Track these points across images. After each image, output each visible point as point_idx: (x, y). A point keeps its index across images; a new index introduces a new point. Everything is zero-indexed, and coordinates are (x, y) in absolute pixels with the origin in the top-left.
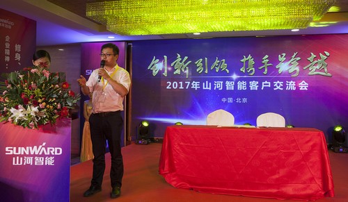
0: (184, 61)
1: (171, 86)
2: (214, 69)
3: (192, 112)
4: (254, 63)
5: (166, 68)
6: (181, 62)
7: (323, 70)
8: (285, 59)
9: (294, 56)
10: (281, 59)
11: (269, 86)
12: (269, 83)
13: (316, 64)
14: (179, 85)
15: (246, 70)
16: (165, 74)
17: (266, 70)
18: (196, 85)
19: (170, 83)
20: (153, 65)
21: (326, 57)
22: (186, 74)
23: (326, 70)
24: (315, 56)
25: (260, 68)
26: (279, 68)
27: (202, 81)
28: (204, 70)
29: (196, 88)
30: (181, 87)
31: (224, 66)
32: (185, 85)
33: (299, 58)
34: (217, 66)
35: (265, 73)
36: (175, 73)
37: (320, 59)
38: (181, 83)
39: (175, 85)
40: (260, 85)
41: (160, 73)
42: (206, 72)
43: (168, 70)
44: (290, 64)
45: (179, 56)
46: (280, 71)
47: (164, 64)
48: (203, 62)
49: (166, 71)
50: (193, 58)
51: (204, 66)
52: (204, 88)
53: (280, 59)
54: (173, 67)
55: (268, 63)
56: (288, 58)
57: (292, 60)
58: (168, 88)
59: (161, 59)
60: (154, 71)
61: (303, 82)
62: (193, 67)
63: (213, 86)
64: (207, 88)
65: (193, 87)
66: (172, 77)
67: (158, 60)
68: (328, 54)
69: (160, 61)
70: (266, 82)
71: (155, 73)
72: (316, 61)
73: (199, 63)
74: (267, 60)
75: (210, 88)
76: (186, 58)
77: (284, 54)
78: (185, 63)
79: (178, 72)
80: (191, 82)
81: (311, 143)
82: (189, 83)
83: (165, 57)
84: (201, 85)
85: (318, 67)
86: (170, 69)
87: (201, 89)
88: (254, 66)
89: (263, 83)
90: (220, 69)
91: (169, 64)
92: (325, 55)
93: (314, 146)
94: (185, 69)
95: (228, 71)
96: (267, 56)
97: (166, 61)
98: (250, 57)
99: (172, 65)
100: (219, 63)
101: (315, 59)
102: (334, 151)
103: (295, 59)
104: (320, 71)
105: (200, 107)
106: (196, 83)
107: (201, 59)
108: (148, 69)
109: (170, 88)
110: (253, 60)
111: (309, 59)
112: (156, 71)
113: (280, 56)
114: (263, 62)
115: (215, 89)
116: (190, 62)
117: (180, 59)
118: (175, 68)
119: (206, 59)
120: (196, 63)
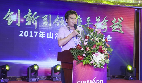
0: (34, 15)
1: (23, 34)
4: (81, 21)
5: (19, 19)
6: (31, 16)
7: (119, 29)
8: (100, 20)
9: (104, 19)
10: (98, 20)
13: (116, 25)
14: (29, 34)
16: (18, 24)
19: (23, 32)
20: (8, 16)
21: (121, 21)
22: (35, 25)
23: (121, 29)
24: (116, 20)
25: (85, 25)
26: (96, 26)
29: (42, 37)
30: (31, 36)
31: (63, 22)
32: (34, 34)
33: (107, 21)
34: (58, 22)
36: (26, 24)
37: (118, 21)
38: (31, 32)
39: (26, 34)
41: (15, 23)
42: (50, 25)
43: (21, 22)
44: (103, 24)
45: (30, 11)
47: (18, 16)
49: (19, 22)
52: (48, 37)
54: (25, 19)
55: (90, 22)
56: (101, 19)
57: (104, 21)
58: (20, 35)
59: (16, 12)
60: (9, 22)
61: (109, 36)
63: (54, 36)
64: (50, 37)
65: (40, 36)
66: (24, 27)
67: (12, 13)
68: (122, 19)
71: (9, 23)
72: (116, 23)
73: (45, 18)
74: (90, 20)
75: (52, 38)
76: (36, 13)
77: (99, 17)
78: (35, 17)
79: (29, 23)
80: (39, 32)
82: (37, 32)
83: (19, 10)
84: (46, 35)
85: (117, 27)
88: (82, 23)
90: (60, 24)
91: (22, 17)
92: (121, 19)
94: (35, 22)
96: (89, 17)
97: (19, 14)
98: (79, 17)
99: (25, 17)
100: (59, 19)
103: (105, 21)
104: (118, 29)
106: (43, 33)
107: (47, 16)
108: (4, 19)
109: (22, 36)
110: (81, 19)
111: (112, 21)
112: (11, 21)
113: (97, 18)
114: (87, 21)
115: (56, 38)
116: (38, 16)
117: (31, 14)
118: (27, 21)
119: (50, 15)
120: (43, 18)
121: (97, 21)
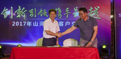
0: (22, 10)
1: (15, 24)
2: (40, 15)
3: (27, 39)
5: (12, 14)
6: (21, 10)
8: (77, 10)
11: (69, 24)
12: (69, 23)
13: (93, 13)
14: (20, 24)
15: (57, 16)
16: (12, 17)
17: (68, 16)
18: (30, 24)
19: (14, 23)
20: (4, 12)
21: (98, 9)
22: (24, 17)
23: (98, 16)
24: (92, 9)
25: (65, 14)
26: (74, 15)
27: (33, 21)
28: (34, 15)
29: (29, 25)
30: (21, 25)
31: (45, 13)
32: (23, 24)
34: (41, 13)
35: (67, 17)
36: (17, 17)
37: (95, 10)
38: (21, 22)
39: (17, 24)
40: (64, 24)
41: (9, 17)
42: (35, 16)
45: (20, 7)
46: (75, 16)
47: (11, 12)
48: (34, 11)
50: (28, 8)
51: (34, 13)
52: (34, 25)
53: (75, 10)
55: (69, 12)
58: (13, 25)
62: (28, 14)
63: (39, 24)
64: (36, 25)
65: (28, 25)
66: (16, 19)
67: (7, 9)
68: (99, 7)
69: (9, 10)
70: (68, 22)
71: (5, 17)
72: (93, 11)
73: (31, 11)
74: (68, 10)
75: (37, 26)
76: (24, 8)
77: (77, 7)
78: (23, 11)
79: (19, 16)
80: (27, 22)
81: (91, 54)
82: (25, 22)
83: (12, 7)
84: (32, 24)
85: (94, 14)
86: (14, 14)
87: (32, 26)
88: (61, 13)
89: (66, 23)
90: (43, 15)
91: (14, 12)
92: (97, 8)
93: (92, 56)
94: (23, 15)
95: (47, 16)
96: (68, 8)
97: (12, 10)
98: (59, 8)
99: (16, 12)
100: (42, 12)
101: (92, 10)
102: (102, 58)
104: (95, 16)
105: (31, 36)
106: (29, 22)
107: (32, 9)
108: (1, 14)
109: (15, 25)
110: (61, 10)
111: (89, 10)
112: (6, 15)
113: (75, 8)
114: (66, 11)
115: (40, 26)
116: (26, 11)
117: (21, 9)
118: (17, 14)
119: (35, 9)
120: (30, 11)
121: (75, 11)
